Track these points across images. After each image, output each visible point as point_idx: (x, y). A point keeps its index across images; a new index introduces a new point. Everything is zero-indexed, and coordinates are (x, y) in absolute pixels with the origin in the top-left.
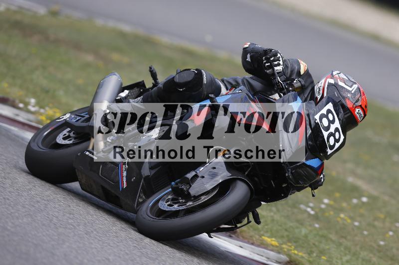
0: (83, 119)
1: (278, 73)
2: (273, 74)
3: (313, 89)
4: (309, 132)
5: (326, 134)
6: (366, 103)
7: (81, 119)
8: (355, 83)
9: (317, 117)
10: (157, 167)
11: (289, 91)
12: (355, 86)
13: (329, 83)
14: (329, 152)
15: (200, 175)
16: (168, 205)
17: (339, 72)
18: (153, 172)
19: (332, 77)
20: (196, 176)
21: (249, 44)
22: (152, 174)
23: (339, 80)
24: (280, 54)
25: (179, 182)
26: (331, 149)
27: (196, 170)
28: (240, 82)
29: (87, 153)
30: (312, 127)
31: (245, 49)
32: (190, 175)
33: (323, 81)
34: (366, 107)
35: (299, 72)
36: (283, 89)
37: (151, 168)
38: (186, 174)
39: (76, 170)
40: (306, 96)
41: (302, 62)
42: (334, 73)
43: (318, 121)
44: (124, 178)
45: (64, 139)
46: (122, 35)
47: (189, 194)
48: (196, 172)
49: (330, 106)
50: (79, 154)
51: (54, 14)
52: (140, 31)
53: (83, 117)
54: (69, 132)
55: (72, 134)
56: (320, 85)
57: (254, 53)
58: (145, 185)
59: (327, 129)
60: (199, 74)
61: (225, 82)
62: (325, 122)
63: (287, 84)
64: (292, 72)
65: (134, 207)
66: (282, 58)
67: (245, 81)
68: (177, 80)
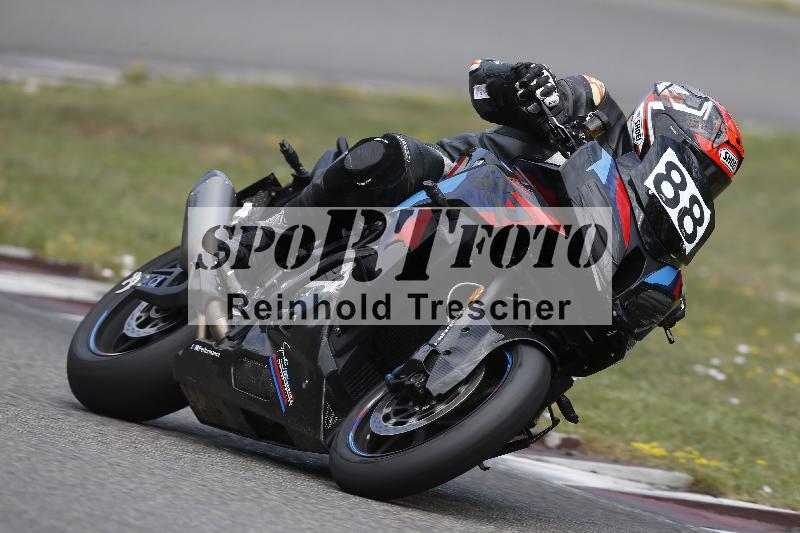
0: (170, 278)
1: (550, 109)
2: (542, 113)
3: (625, 128)
4: (640, 216)
5: (673, 214)
6: (738, 134)
7: (165, 279)
8: (707, 99)
9: (649, 183)
10: (349, 351)
11: (580, 142)
12: (708, 106)
13: (653, 110)
14: (688, 247)
15: (441, 348)
16: (396, 424)
17: (668, 84)
18: (343, 361)
19: (657, 96)
20: (434, 353)
21: (480, 61)
22: (341, 366)
23: (672, 100)
24: (548, 70)
25: (402, 372)
26: (690, 242)
27: (430, 342)
28: (476, 141)
29: (198, 348)
30: (644, 204)
31: (472, 73)
32: (421, 355)
33: (641, 109)
34: (738, 141)
35: (590, 101)
36: (567, 139)
37: (337, 355)
38: (413, 353)
39: (182, 387)
40: (614, 147)
41: (593, 80)
42: (660, 88)
43: (653, 190)
44: (286, 384)
45: (142, 326)
46: (279, 95)
47: (428, 392)
48: (433, 345)
49: (670, 155)
50: (180, 353)
51: (137, 79)
52: (314, 82)
53: (170, 273)
54: (147, 310)
55: (153, 314)
56: (635, 118)
57: (492, 79)
58: (331, 390)
59: (675, 202)
60: (393, 145)
61: (448, 149)
62: (668, 190)
63: (573, 127)
64: (576, 103)
65: (320, 441)
66: (553, 78)
67: (486, 141)
68: (350, 164)
